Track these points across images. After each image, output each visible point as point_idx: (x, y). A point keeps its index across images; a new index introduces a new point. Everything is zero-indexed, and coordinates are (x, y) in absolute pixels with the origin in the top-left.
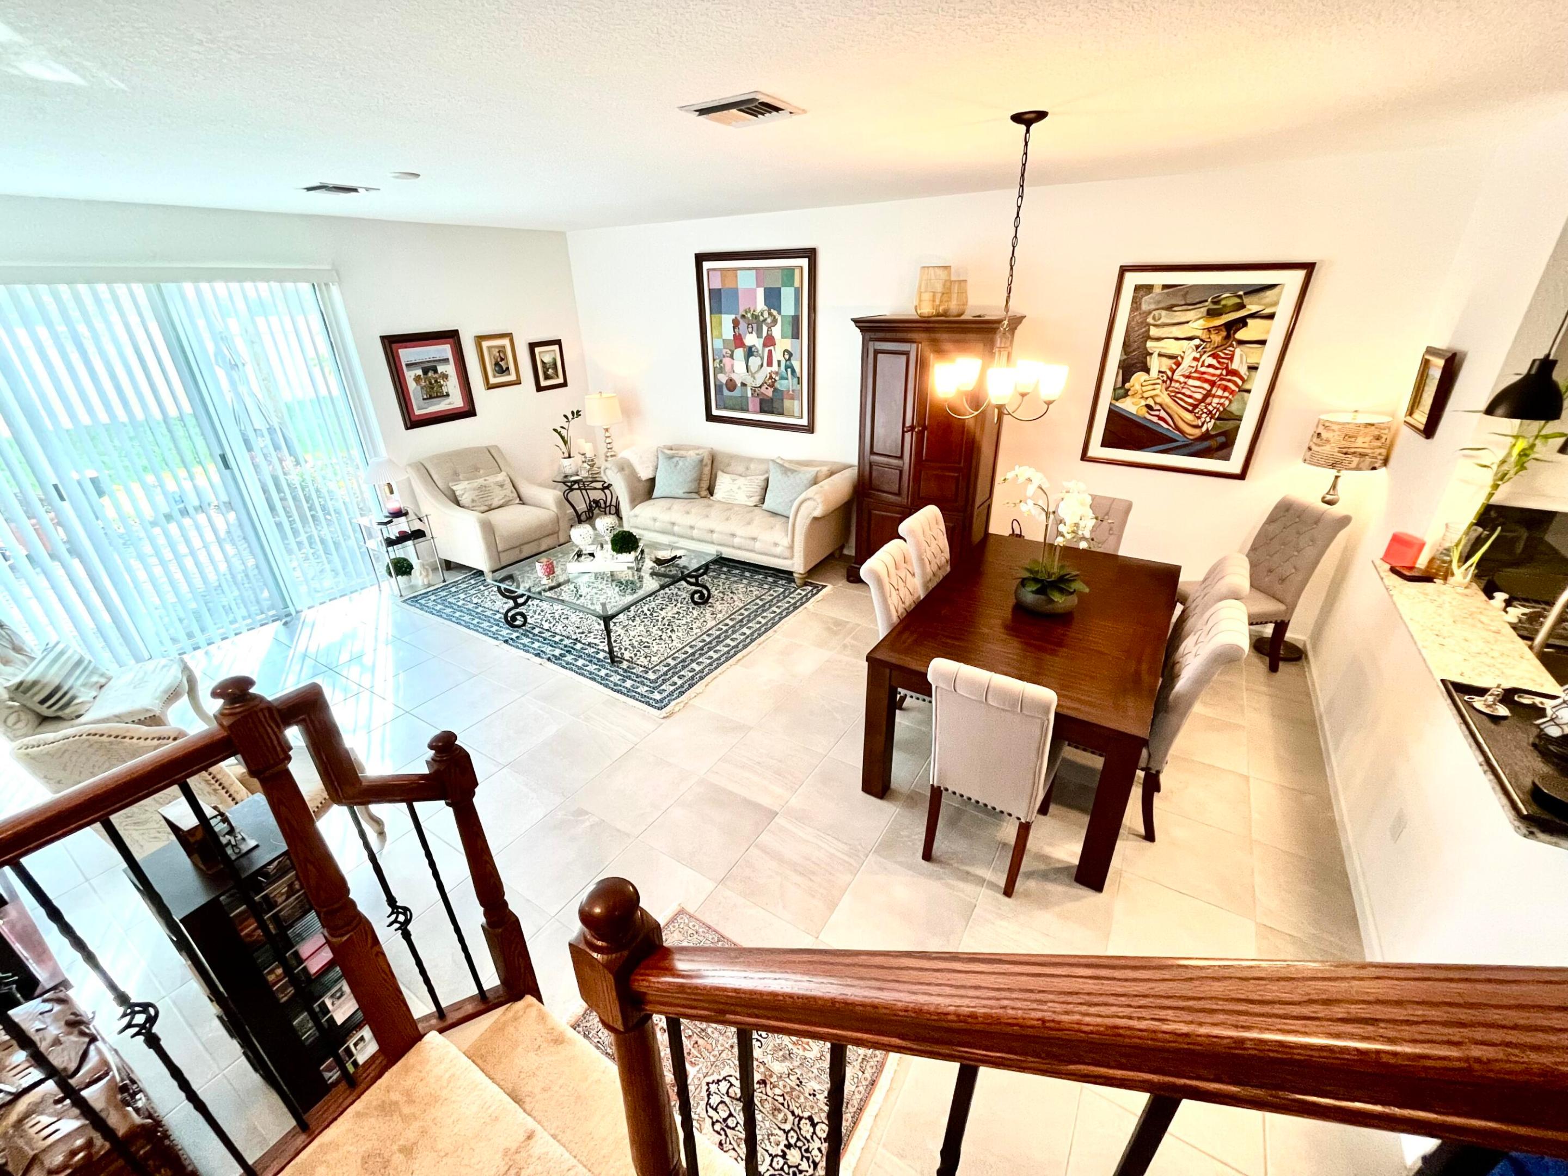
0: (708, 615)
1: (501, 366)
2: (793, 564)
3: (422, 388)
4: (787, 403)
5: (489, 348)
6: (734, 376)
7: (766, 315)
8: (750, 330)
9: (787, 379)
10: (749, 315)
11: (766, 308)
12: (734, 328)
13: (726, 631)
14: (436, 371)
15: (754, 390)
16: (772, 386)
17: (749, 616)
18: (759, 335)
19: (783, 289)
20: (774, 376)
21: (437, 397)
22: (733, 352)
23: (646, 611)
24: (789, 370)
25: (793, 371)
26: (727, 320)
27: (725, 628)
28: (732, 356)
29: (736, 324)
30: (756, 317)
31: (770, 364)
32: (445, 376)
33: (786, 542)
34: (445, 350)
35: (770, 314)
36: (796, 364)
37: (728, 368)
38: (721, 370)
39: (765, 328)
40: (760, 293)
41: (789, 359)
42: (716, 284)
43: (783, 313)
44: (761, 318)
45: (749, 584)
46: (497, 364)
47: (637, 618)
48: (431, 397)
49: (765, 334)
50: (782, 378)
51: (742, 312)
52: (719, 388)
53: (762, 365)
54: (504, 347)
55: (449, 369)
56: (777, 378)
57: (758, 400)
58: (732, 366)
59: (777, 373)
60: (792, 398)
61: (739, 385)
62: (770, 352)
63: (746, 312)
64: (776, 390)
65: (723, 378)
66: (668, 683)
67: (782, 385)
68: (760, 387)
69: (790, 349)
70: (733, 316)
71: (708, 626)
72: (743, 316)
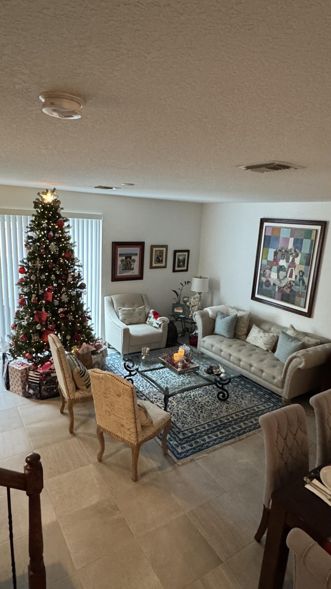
0: (224, 408)
1: (159, 259)
2: (282, 392)
3: (123, 265)
4: (297, 298)
5: (156, 251)
6: (270, 279)
7: (293, 251)
8: (283, 258)
9: (299, 286)
10: (283, 250)
11: (293, 248)
12: (274, 256)
13: (231, 422)
14: (131, 258)
15: (279, 288)
16: (290, 288)
17: (247, 416)
18: (287, 261)
19: (304, 240)
20: (292, 283)
21: (129, 269)
22: (272, 267)
23: (192, 396)
24: (301, 282)
25: (303, 282)
26: (271, 251)
27: (231, 419)
28: (270, 269)
29: (276, 254)
30: (287, 251)
31: (291, 276)
32: (134, 261)
33: (279, 378)
34: (137, 250)
35: (295, 251)
36: (306, 279)
37: (267, 275)
38: (264, 275)
39: (291, 258)
40: (292, 240)
41: (302, 276)
42: (269, 234)
43: (302, 251)
44: (290, 253)
45: (253, 396)
46: (158, 258)
47: (186, 399)
48: (126, 269)
49: (290, 260)
50: (296, 285)
51: (279, 248)
52: (261, 284)
53: (286, 277)
54: (163, 251)
55: (137, 258)
56: (293, 284)
57: (281, 294)
58: (270, 274)
59: (294, 282)
60: (300, 296)
61: (272, 284)
62: (292, 270)
63: (282, 249)
64: (292, 290)
65: (264, 279)
66: (188, 444)
67: (296, 288)
68: (283, 287)
69: (303, 270)
70: (275, 250)
71: (222, 415)
72: (280, 250)
